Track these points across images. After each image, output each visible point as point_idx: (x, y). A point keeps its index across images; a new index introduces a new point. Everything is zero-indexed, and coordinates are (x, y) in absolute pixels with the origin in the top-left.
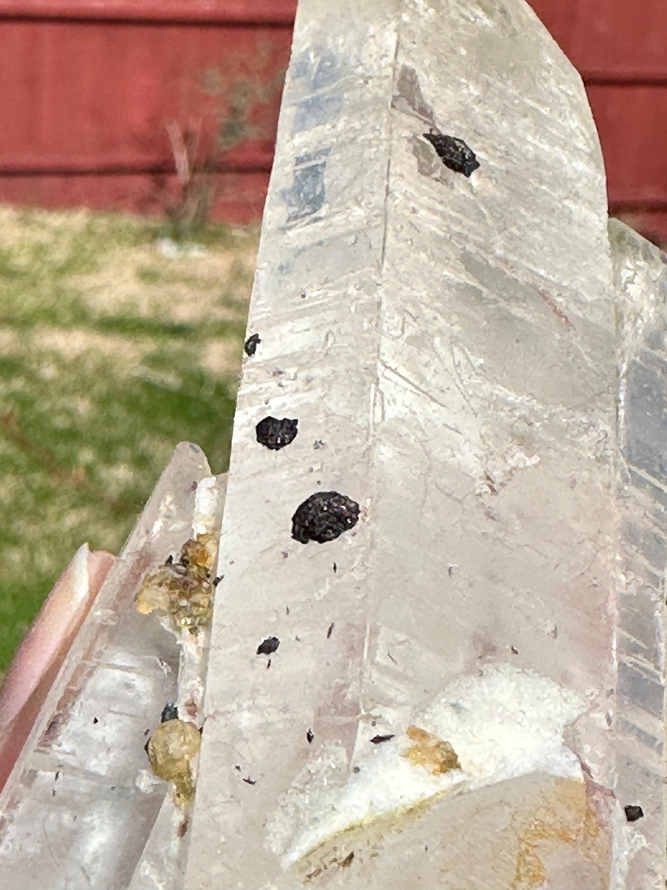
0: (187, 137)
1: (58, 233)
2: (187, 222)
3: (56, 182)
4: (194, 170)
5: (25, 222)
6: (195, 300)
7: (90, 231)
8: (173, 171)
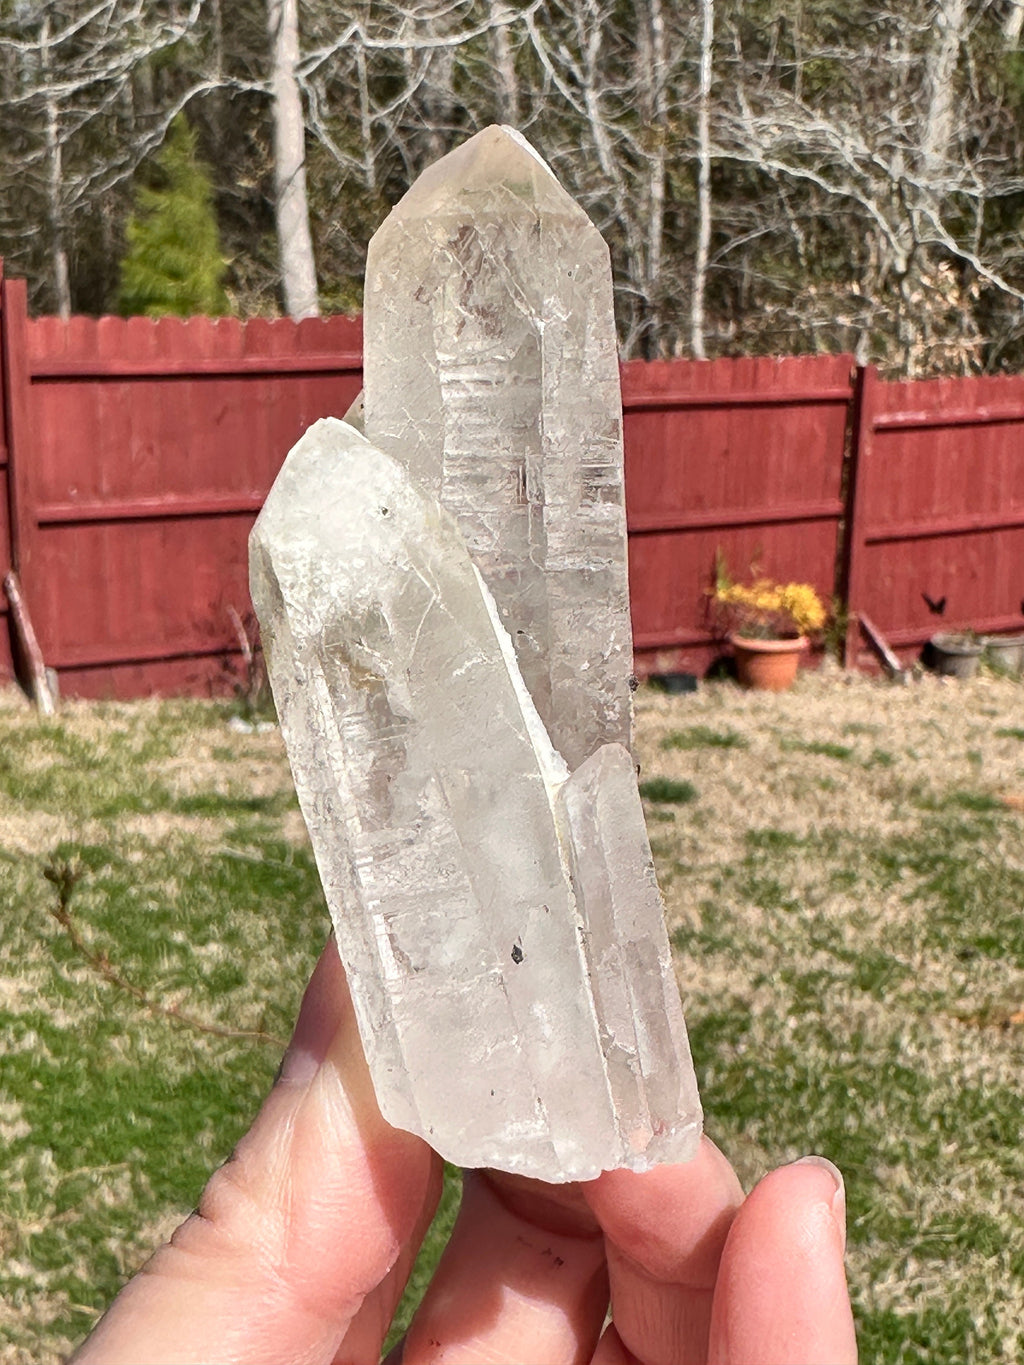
0: (247, 620)
1: (133, 722)
2: (253, 702)
4: (255, 649)
7: (163, 718)
8: (238, 651)
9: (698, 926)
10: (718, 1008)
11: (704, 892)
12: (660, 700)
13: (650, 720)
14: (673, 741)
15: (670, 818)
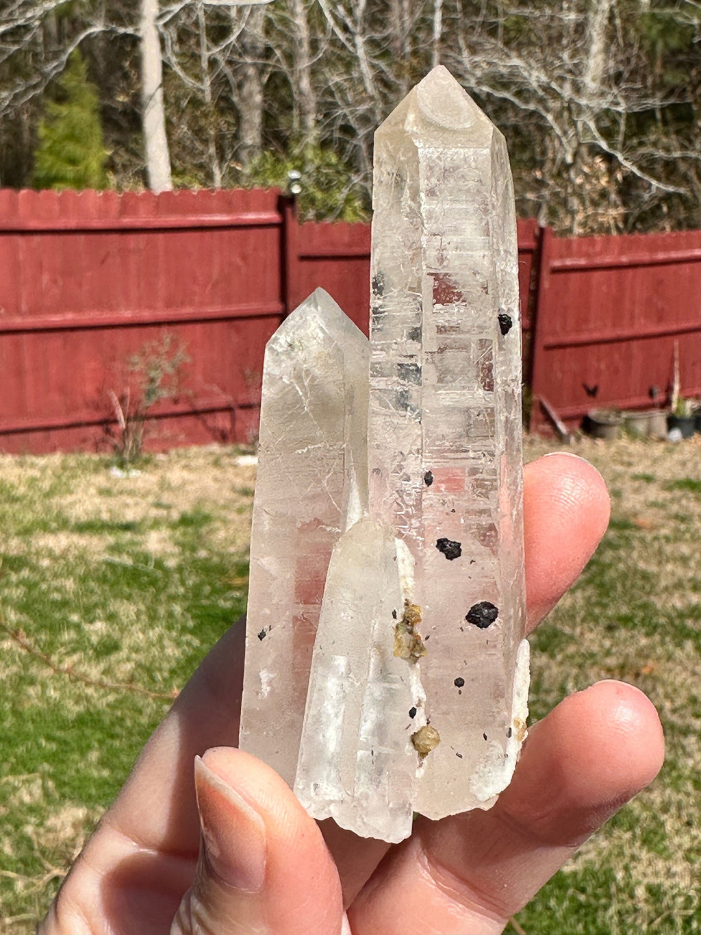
0: (122, 400)
1: (43, 470)
2: (126, 456)
3: (39, 435)
4: (128, 420)
5: (21, 465)
6: (137, 504)
7: (64, 467)
8: (116, 421)
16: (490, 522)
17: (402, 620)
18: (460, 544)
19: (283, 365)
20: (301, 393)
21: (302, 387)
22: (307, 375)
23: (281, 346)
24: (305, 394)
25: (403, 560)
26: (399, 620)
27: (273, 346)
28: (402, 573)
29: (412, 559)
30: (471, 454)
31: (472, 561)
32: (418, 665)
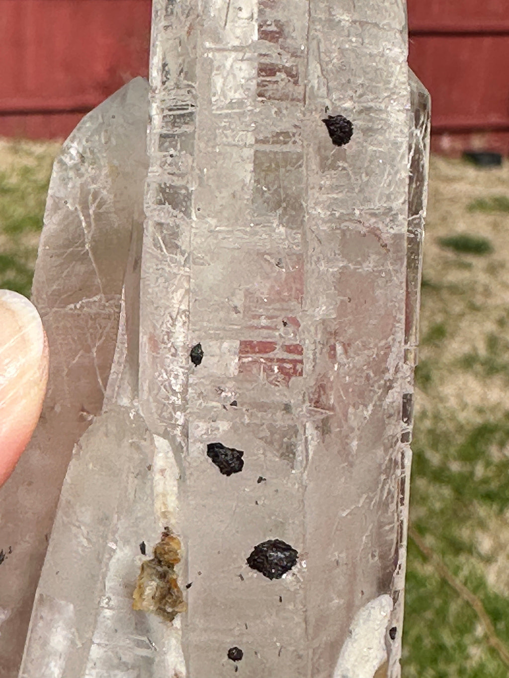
9: (482, 351)
10: (492, 418)
11: (490, 326)
12: (471, 172)
13: (461, 187)
14: (478, 206)
15: (468, 266)
16: (290, 422)
17: (152, 558)
18: (241, 453)
19: (70, 185)
20: (84, 224)
21: (87, 216)
22: (95, 199)
23: (71, 158)
24: (89, 225)
25: (162, 471)
26: (149, 556)
27: (63, 158)
28: (159, 489)
29: (177, 470)
30: (264, 322)
31: (260, 480)
32: (177, 622)
